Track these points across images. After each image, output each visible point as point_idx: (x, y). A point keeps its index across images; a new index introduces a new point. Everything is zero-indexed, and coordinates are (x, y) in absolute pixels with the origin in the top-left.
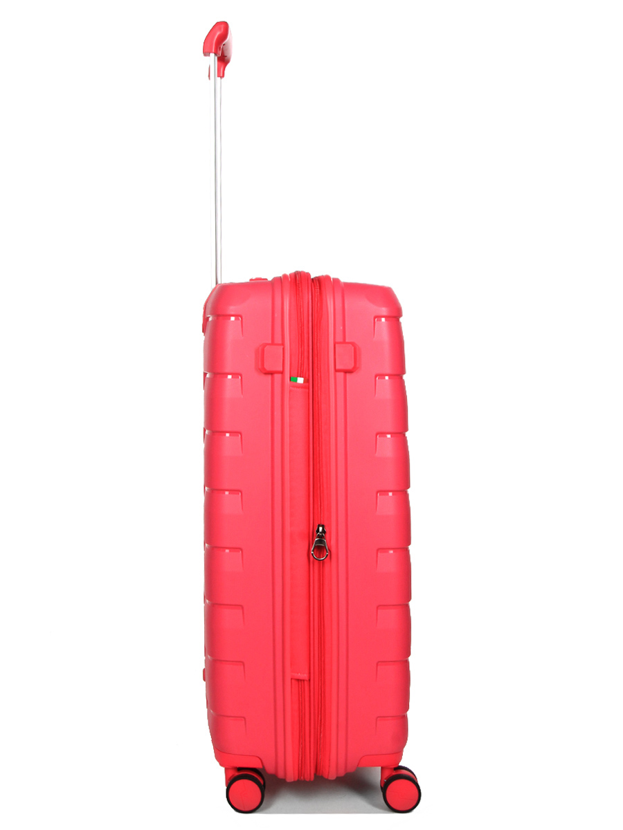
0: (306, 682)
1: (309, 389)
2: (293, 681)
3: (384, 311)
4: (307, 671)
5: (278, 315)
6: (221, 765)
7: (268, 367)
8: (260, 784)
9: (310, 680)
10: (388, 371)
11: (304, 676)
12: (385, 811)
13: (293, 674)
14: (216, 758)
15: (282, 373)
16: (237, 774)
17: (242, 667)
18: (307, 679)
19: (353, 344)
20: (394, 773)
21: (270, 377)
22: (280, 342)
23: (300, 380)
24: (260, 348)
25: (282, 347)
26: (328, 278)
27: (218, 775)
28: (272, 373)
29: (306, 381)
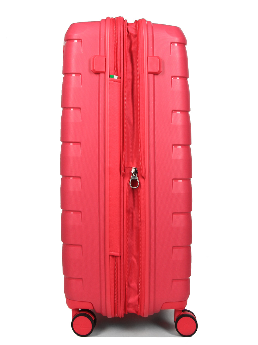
0: (118, 258)
1: (121, 83)
2: (111, 257)
3: (176, 39)
4: (119, 251)
5: (102, 39)
6: (70, 307)
7: (97, 70)
8: (92, 319)
9: (121, 256)
10: (179, 74)
11: (118, 254)
12: (177, 336)
13: (111, 252)
14: (67, 304)
15: (104, 73)
16: (78, 313)
17: (81, 248)
18: (119, 255)
19: (158, 57)
20: (182, 313)
21: (98, 75)
22: (104, 55)
23: (116, 77)
24: (92, 58)
25: (105, 57)
26: (143, 20)
27: (68, 314)
28: (98, 73)
29: (119, 78)
